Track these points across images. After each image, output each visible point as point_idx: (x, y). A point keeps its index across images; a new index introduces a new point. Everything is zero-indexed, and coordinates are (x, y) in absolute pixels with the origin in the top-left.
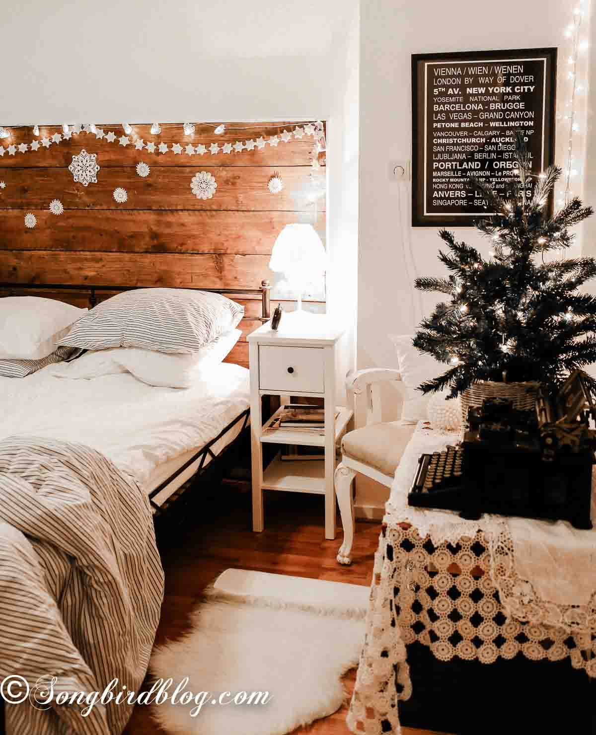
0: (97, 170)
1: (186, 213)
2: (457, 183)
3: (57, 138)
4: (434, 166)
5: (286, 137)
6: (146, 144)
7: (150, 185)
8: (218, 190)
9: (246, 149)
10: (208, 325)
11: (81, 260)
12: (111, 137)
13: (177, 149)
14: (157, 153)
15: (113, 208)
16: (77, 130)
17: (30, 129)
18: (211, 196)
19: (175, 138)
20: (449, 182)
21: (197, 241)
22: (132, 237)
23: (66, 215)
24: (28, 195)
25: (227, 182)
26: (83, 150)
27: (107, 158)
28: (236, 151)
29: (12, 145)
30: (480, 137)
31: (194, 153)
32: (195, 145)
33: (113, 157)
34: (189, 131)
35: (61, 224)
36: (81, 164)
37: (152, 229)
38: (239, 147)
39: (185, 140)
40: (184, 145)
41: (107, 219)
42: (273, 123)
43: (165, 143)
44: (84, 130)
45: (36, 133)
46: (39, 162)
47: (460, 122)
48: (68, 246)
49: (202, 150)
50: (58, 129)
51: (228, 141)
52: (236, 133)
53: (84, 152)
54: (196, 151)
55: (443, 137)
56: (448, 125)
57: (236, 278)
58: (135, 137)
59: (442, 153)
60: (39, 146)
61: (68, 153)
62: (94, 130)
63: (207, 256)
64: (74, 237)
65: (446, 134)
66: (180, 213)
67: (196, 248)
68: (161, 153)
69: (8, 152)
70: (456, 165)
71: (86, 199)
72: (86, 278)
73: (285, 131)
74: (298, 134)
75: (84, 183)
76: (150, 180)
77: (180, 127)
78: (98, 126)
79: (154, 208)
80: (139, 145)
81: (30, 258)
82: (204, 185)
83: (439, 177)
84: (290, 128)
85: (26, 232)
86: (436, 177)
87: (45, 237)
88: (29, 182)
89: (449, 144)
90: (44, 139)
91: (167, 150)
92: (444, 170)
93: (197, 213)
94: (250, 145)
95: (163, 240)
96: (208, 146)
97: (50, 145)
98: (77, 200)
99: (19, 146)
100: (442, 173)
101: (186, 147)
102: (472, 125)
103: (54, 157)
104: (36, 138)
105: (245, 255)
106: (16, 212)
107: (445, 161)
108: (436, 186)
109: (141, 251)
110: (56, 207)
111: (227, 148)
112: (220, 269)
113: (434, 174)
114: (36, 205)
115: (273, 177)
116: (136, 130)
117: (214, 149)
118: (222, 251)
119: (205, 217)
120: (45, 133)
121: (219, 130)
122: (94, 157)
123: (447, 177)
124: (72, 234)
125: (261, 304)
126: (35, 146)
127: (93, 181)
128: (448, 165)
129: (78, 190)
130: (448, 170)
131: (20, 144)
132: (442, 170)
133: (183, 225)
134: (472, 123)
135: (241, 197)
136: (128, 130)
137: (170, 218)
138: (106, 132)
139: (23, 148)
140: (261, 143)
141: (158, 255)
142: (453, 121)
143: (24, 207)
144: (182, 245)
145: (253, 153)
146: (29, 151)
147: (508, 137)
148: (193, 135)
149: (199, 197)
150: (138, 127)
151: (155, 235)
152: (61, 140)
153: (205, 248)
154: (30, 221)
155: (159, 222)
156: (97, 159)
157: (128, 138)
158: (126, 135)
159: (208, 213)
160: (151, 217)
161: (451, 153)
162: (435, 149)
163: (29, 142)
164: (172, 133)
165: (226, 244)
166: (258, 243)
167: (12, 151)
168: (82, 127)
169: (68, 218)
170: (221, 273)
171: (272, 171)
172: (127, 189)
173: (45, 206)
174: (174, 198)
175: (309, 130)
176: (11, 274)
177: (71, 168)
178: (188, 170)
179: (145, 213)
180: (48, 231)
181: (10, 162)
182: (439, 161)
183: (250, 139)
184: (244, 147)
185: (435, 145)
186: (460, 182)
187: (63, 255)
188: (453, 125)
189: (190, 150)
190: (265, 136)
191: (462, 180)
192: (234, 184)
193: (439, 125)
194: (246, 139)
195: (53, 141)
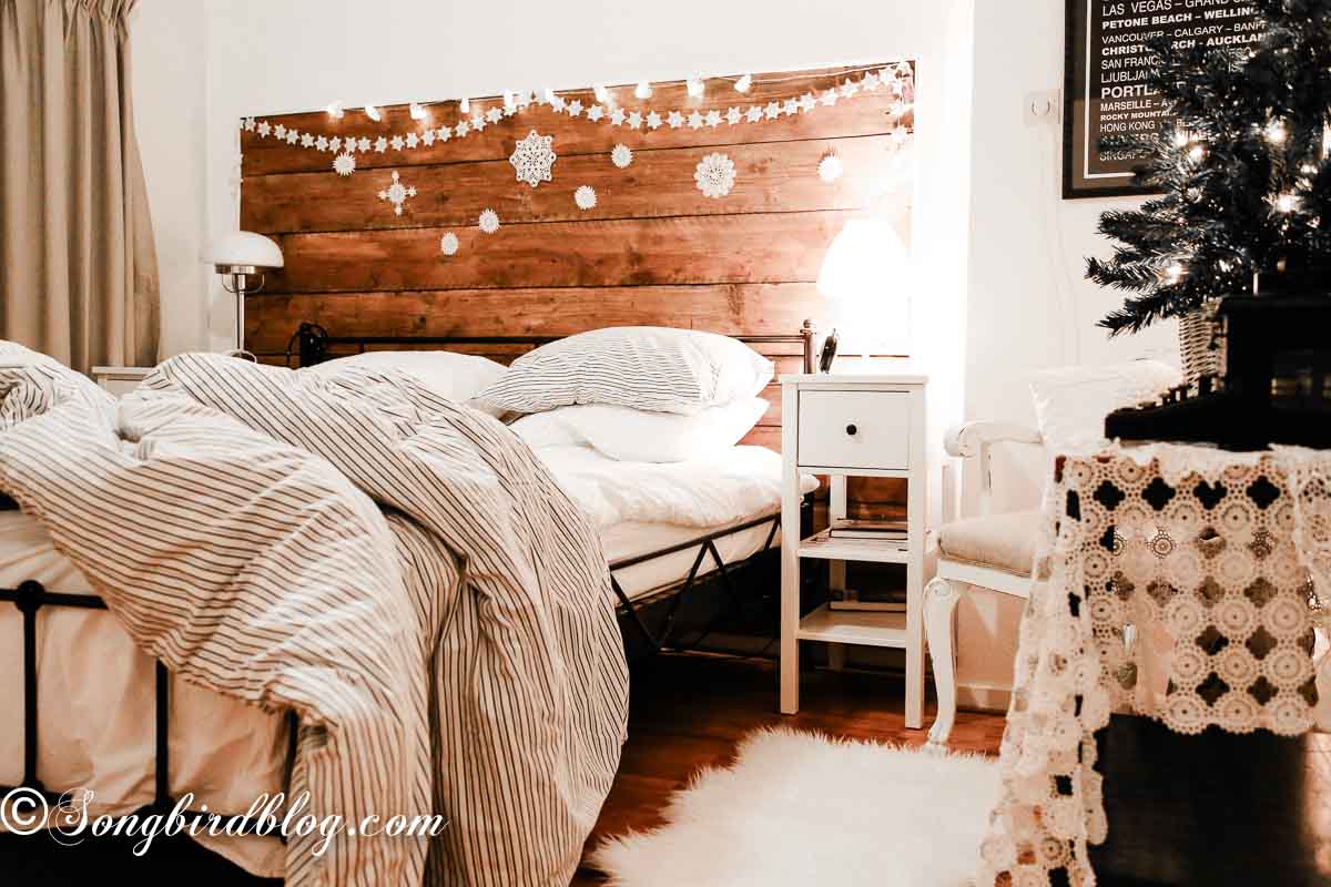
0: (551, 161)
1: (686, 220)
2: (1144, 119)
3: (494, 115)
4: (1103, 94)
5: (849, 89)
6: (628, 116)
7: (631, 180)
8: (738, 182)
9: (784, 113)
10: (715, 371)
11: (522, 302)
12: (575, 109)
13: (675, 120)
14: (646, 129)
15: (573, 218)
16: (526, 101)
17: (454, 104)
18: (725, 193)
19: (674, 104)
20: (1129, 120)
21: (701, 264)
22: (600, 262)
23: (501, 234)
24: (449, 205)
25: (752, 168)
26: (533, 131)
27: (568, 141)
28: (768, 118)
29: (429, 129)
30: (1186, 38)
31: (701, 125)
32: (703, 112)
33: (577, 139)
34: (696, 91)
35: (496, 247)
36: (528, 153)
37: (631, 248)
38: (773, 110)
39: (688, 106)
40: (686, 113)
41: (565, 236)
42: (829, 71)
43: (657, 112)
44: (536, 100)
45: (464, 108)
46: (466, 154)
47: (1149, 15)
48: (501, 280)
49: (714, 119)
50: (497, 101)
51: (757, 103)
52: (769, 89)
53: (533, 135)
54: (704, 122)
55: (1119, 44)
56: (1129, 23)
57: (762, 321)
58: (612, 106)
59: (1117, 70)
60: (468, 129)
61: (510, 138)
62: (550, 98)
63: (716, 288)
64: (513, 266)
65: (1126, 38)
66: (677, 221)
67: (697, 274)
68: (651, 128)
69: (422, 141)
70: (1142, 89)
71: (534, 207)
72: (528, 329)
73: (848, 81)
74: (869, 82)
75: (531, 182)
76: (633, 173)
77: (681, 86)
78: (558, 94)
79: (636, 216)
80: (617, 117)
81: (447, 300)
82: (715, 175)
83: (1111, 112)
84: (855, 76)
85: (443, 262)
86: (1105, 113)
87: (470, 267)
88: (450, 185)
89: (1130, 55)
90: (476, 116)
91: (660, 123)
92: (1122, 99)
93: (704, 219)
94: (791, 107)
95: (648, 265)
96: (724, 112)
97: (484, 127)
98: (520, 209)
99: (439, 131)
100: (1118, 105)
101: (690, 116)
102: (1171, 19)
103: (488, 145)
104: (464, 117)
105: (776, 283)
106: (431, 232)
107: (1122, 84)
108: (1106, 128)
109: (615, 283)
110: (489, 222)
111: (755, 114)
112: (737, 308)
113: (1104, 107)
114: (460, 220)
115: (826, 155)
116: (614, 95)
117: (734, 116)
118: (741, 279)
119: (716, 226)
120: (477, 109)
121: (742, 86)
122: (548, 140)
123: (1126, 111)
124: (511, 262)
125: (801, 362)
126: (462, 129)
127: (545, 178)
128: (1126, 91)
129: (522, 194)
130: (1128, 98)
131: (440, 128)
132: (1116, 100)
133: (681, 240)
134: (1171, 16)
135: (774, 192)
136: (602, 95)
137: (662, 230)
138: (568, 102)
139: (445, 133)
140: (808, 102)
141: (641, 289)
142: (1139, 15)
143: (440, 224)
144: (677, 271)
145: (796, 118)
146: (454, 138)
147: (1236, 34)
148: (701, 97)
149: (707, 195)
150: (619, 92)
151: (637, 258)
152: (501, 117)
153: (714, 275)
154: (450, 244)
155: (642, 238)
156: (553, 144)
157: (600, 108)
158: (598, 104)
159: (721, 219)
160: (630, 230)
161: (1133, 70)
162: (1105, 65)
163: (454, 125)
164: (669, 96)
165: (747, 269)
166: (800, 262)
167: (428, 139)
168: (533, 97)
169: (506, 236)
170: (738, 314)
171: (824, 146)
172: (597, 188)
173: (471, 220)
174: (666, 199)
175: (887, 76)
176: (417, 327)
177: (513, 159)
178: (690, 152)
179: (622, 225)
180: (474, 260)
181: (427, 156)
182: (1111, 85)
183: (791, 97)
184: (781, 111)
185: (1105, 58)
186: (1149, 119)
187: (496, 296)
188: (1136, 22)
189: (695, 121)
190: (816, 92)
191: (1153, 114)
192: (762, 170)
193: (1112, 24)
194: (786, 98)
195: (489, 120)
